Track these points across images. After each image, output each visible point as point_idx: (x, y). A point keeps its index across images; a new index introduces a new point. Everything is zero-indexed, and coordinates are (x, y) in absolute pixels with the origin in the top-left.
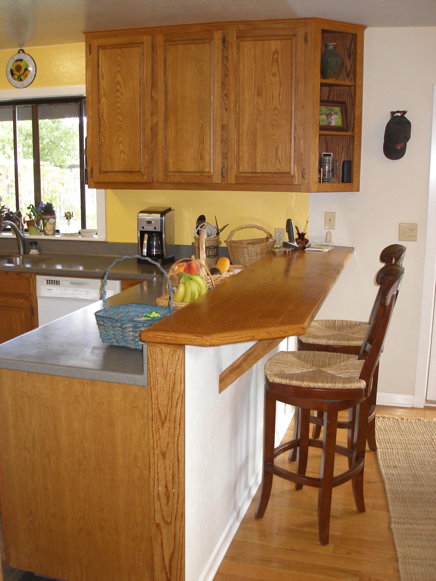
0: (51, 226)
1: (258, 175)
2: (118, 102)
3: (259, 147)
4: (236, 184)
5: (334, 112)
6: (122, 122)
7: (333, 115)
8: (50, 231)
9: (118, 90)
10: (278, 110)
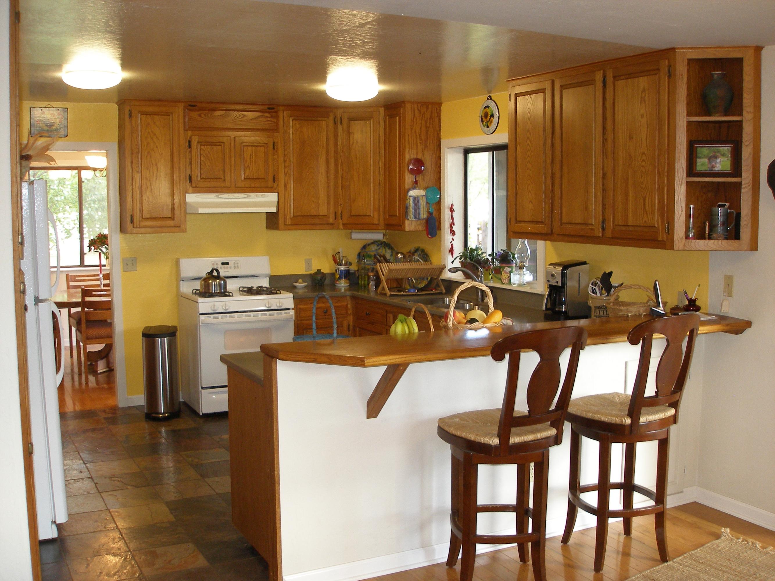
0: (506, 275)
1: (631, 228)
2: (529, 150)
3: (631, 197)
4: (612, 238)
5: (721, 154)
6: (530, 170)
7: (719, 158)
8: (505, 280)
9: (528, 138)
10: (646, 156)
